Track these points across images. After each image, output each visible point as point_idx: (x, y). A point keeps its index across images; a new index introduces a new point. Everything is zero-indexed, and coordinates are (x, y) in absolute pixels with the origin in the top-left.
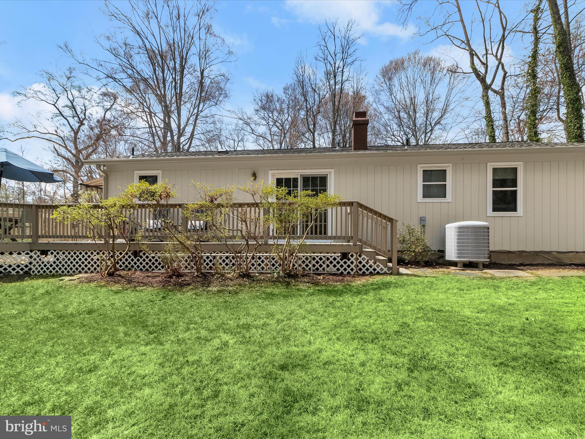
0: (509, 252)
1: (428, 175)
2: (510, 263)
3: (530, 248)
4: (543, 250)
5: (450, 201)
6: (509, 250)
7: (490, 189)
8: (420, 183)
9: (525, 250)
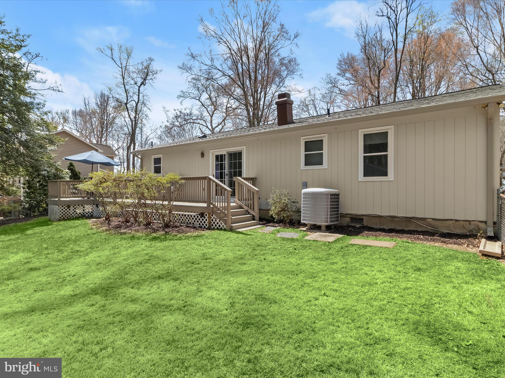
0: (380, 217)
1: (309, 145)
2: (381, 227)
3: (401, 214)
4: (416, 216)
5: (326, 168)
6: (380, 214)
7: (361, 155)
8: (303, 153)
9: (396, 215)
